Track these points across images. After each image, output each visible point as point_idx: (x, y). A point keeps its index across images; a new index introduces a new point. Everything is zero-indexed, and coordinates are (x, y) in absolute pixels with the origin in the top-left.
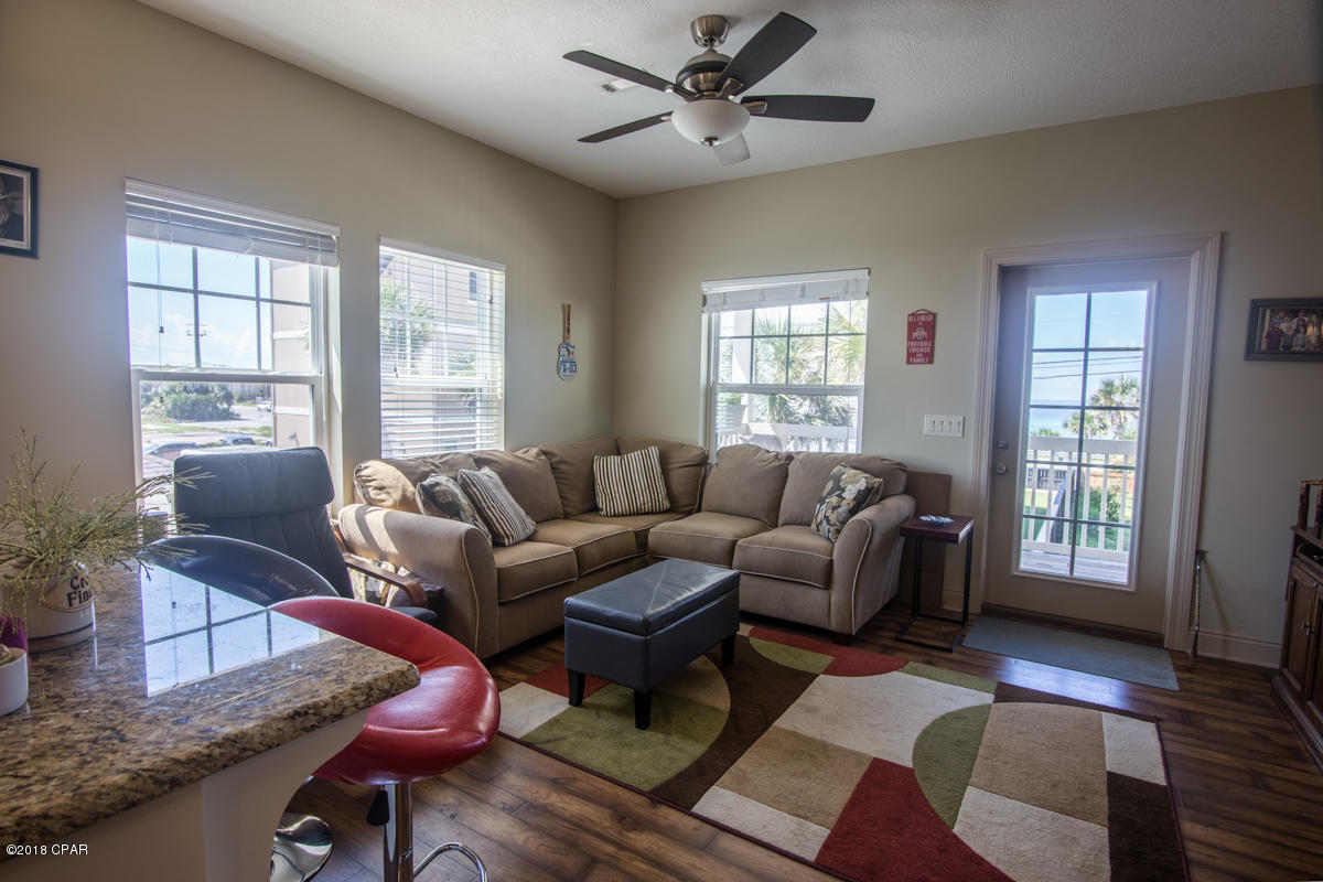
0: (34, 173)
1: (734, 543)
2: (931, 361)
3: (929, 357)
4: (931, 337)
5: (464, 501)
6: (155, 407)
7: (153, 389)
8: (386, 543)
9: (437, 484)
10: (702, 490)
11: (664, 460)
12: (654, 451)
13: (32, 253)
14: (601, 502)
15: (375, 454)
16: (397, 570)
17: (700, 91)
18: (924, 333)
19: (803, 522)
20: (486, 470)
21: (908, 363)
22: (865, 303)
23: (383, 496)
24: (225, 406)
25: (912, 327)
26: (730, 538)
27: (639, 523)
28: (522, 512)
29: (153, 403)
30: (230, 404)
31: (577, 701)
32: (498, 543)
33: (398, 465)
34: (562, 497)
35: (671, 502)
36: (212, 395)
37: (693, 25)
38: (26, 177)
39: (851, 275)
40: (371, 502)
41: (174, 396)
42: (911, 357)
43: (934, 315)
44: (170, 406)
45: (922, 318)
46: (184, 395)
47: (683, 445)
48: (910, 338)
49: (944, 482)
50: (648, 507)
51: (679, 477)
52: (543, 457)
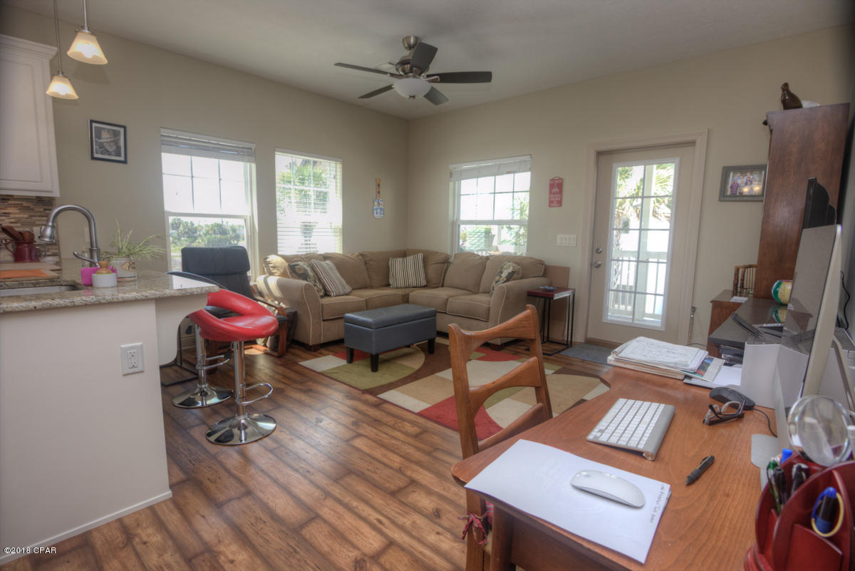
0: (125, 127)
1: (447, 299)
2: (561, 206)
3: (560, 203)
4: (561, 192)
5: (310, 273)
6: (199, 242)
7: (198, 233)
8: (277, 293)
9: (297, 265)
10: (444, 276)
11: (425, 261)
12: (420, 256)
13: (125, 162)
14: (391, 282)
15: (275, 252)
16: (279, 303)
17: (406, 73)
18: (557, 190)
19: (487, 292)
20: (328, 262)
21: (550, 206)
22: (529, 173)
23: (275, 271)
24: (236, 242)
25: (552, 186)
26: (446, 297)
27: (407, 291)
28: (344, 282)
29: (197, 241)
30: (238, 241)
31: (350, 361)
32: (327, 294)
33: (283, 257)
34: (370, 278)
35: (427, 282)
36: (229, 235)
37: (403, 40)
38: (122, 130)
39: (522, 158)
40: (271, 274)
41: (208, 236)
42: (551, 202)
43: (561, 179)
44: (206, 242)
45: (557, 182)
46: (213, 236)
47: (437, 253)
48: (551, 193)
49: (566, 271)
50: (415, 284)
51: (432, 269)
52: (360, 257)
